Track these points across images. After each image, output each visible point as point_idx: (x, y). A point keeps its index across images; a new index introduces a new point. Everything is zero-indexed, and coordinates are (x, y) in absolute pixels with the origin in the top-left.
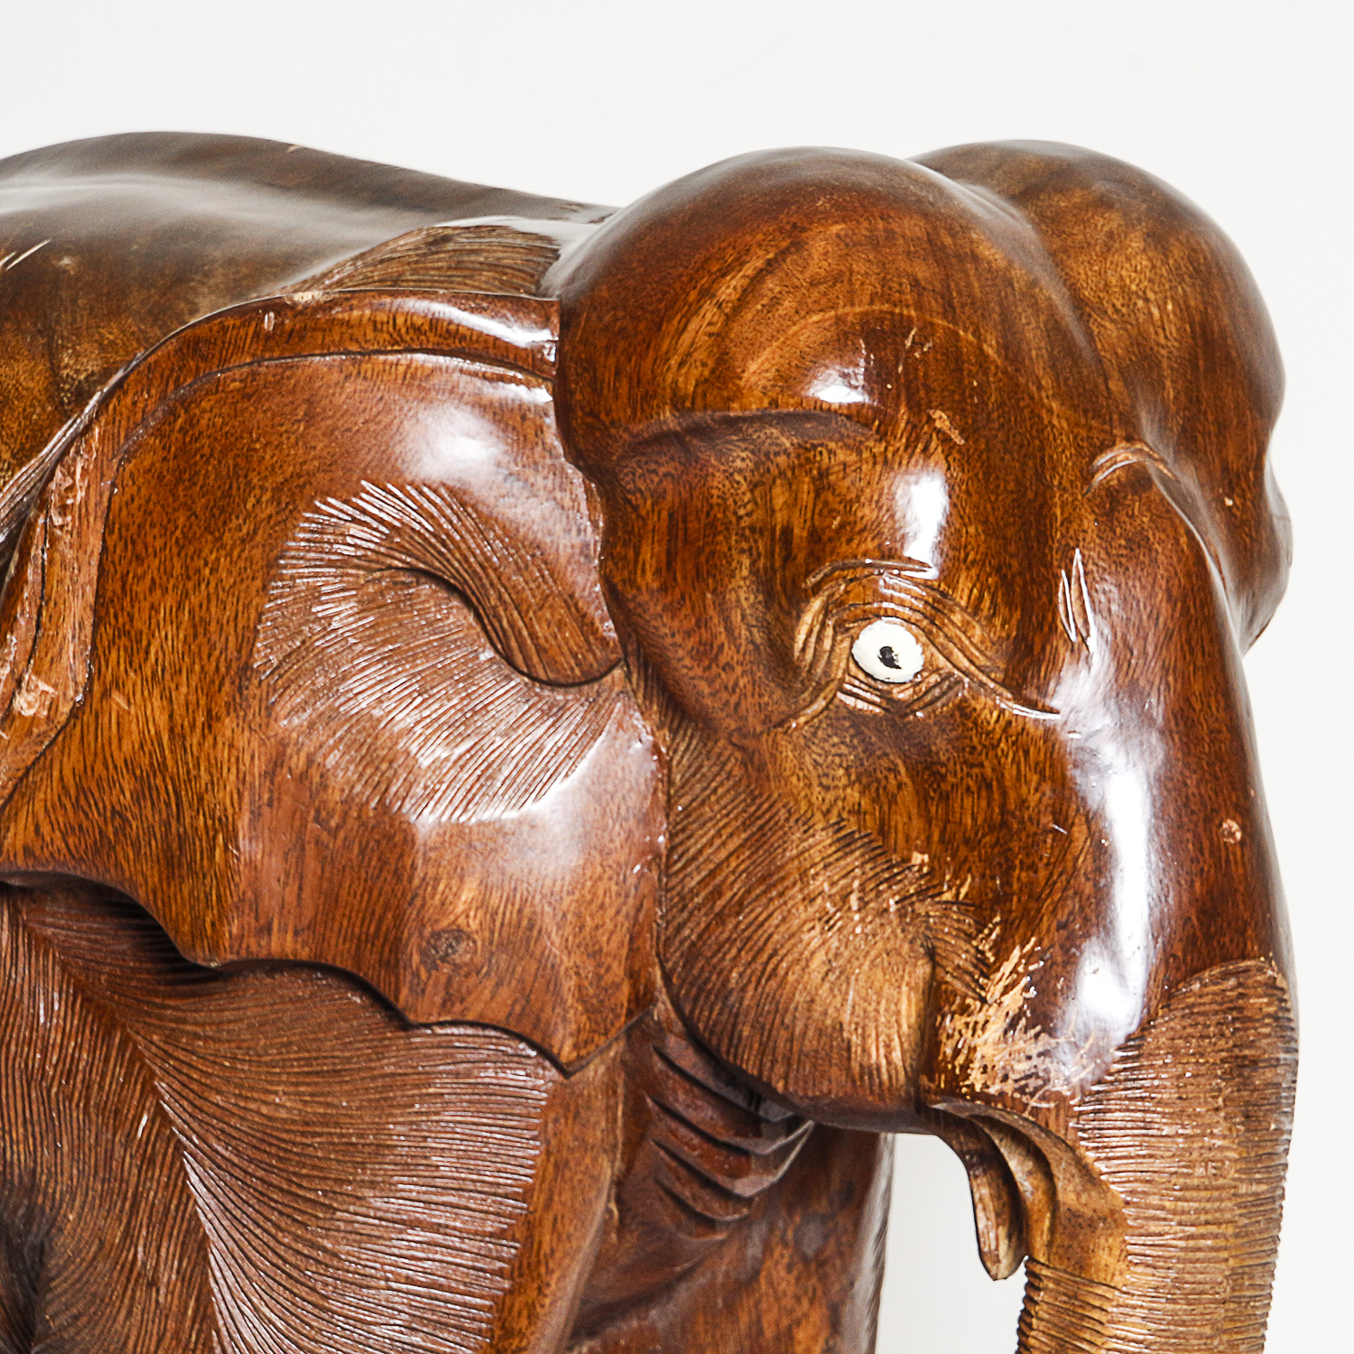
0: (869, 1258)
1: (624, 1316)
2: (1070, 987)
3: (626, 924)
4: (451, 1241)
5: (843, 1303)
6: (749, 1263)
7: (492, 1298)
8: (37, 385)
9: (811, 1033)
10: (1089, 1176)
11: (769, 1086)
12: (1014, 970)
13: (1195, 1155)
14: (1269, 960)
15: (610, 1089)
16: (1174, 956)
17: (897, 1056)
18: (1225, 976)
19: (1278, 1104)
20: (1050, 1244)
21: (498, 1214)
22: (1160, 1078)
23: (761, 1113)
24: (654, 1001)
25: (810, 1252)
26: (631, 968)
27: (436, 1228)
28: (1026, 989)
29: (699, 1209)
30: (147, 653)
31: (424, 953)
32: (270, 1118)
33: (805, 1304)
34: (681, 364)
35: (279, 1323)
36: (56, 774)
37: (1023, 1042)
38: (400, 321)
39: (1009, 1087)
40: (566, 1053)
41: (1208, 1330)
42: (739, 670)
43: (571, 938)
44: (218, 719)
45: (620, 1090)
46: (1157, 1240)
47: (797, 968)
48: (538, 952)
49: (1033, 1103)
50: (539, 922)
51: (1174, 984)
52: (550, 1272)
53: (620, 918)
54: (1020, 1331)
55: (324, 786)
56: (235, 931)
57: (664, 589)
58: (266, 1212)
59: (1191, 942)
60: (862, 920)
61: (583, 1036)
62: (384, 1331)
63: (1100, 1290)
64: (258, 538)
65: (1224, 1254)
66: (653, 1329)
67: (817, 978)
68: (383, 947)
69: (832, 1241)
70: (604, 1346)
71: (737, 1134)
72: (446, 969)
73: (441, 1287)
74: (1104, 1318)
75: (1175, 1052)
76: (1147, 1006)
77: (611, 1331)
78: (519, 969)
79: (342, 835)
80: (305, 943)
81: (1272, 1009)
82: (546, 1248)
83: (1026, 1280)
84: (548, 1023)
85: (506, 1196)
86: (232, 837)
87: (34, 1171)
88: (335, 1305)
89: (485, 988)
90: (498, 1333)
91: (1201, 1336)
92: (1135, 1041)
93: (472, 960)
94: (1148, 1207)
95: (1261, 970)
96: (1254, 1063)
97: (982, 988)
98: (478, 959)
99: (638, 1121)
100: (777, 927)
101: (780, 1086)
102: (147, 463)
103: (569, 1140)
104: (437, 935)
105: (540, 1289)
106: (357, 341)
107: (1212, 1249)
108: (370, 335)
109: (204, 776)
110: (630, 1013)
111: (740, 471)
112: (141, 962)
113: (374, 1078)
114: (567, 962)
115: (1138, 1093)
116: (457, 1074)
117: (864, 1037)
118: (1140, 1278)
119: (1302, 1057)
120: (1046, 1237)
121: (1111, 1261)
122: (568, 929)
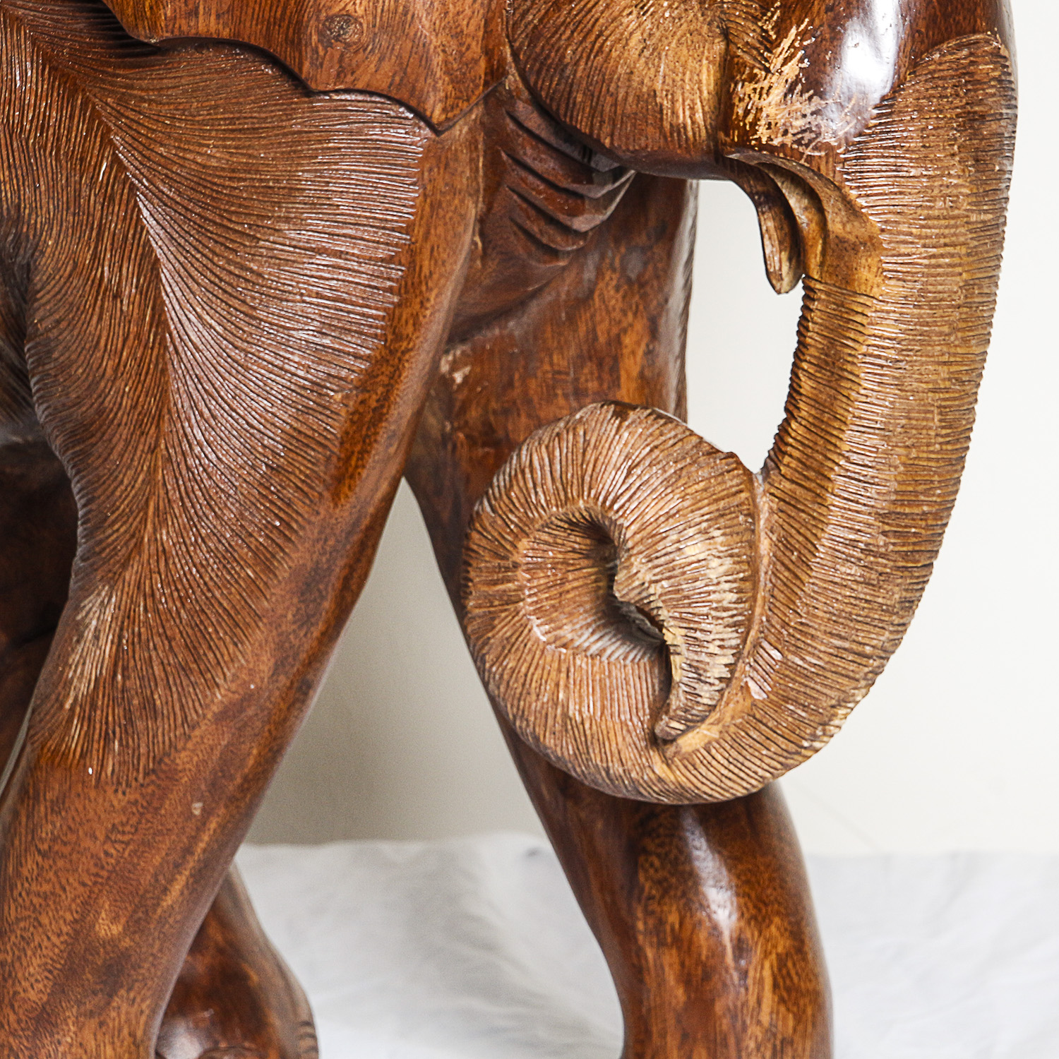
0: (679, 280)
1: (489, 326)
2: (836, 57)
3: (482, 11)
4: (350, 265)
5: (660, 315)
6: (586, 284)
7: (385, 310)
9: (630, 99)
10: (853, 211)
11: (598, 141)
12: (792, 46)
13: (936, 192)
14: (994, 33)
15: (472, 144)
16: (918, 31)
17: (699, 116)
18: (960, 47)
19: (1001, 150)
20: (822, 264)
21: (387, 244)
22: (909, 131)
23: (593, 165)
24: (505, 74)
25: (633, 276)
26: (486, 46)
27: (339, 254)
28: (801, 61)
29: (545, 240)
31: (320, 34)
32: (204, 166)
33: (630, 316)
35: (219, 329)
37: (799, 103)
39: (788, 140)
40: (437, 115)
41: (946, 329)
43: (438, 22)
45: (480, 146)
46: (906, 259)
47: (619, 46)
48: (412, 34)
49: (808, 152)
50: (411, 8)
51: (918, 55)
52: (429, 290)
53: (477, 6)
54: (799, 333)
56: (169, 13)
58: (205, 241)
59: (932, 21)
60: (670, 6)
61: (450, 102)
62: (301, 334)
63: (862, 300)
65: (959, 270)
66: (511, 336)
67: (634, 53)
68: (288, 29)
69: (650, 267)
70: (473, 349)
71: (574, 182)
72: (339, 47)
73: (344, 301)
74: (865, 321)
75: (920, 110)
76: (897, 72)
77: (478, 337)
78: (397, 47)
80: (225, 24)
81: (996, 74)
82: (426, 271)
83: (803, 293)
84: (422, 90)
85: (393, 230)
87: (19, 205)
88: (262, 314)
89: (371, 62)
90: (390, 337)
91: (940, 334)
92: (888, 102)
93: (359, 40)
94: (899, 233)
95: (988, 42)
96: (983, 117)
97: (767, 60)
98: (364, 39)
99: (495, 171)
100: (602, 13)
101: (607, 142)
103: (441, 185)
104: (331, 19)
105: (422, 303)
107: (949, 265)
110: (486, 84)
112: (95, 39)
113: (285, 135)
114: (435, 42)
115: (890, 143)
116: (351, 132)
117: (673, 102)
118: (893, 289)
119: (1020, 112)
120: (818, 259)
121: (870, 276)
122: (436, 15)
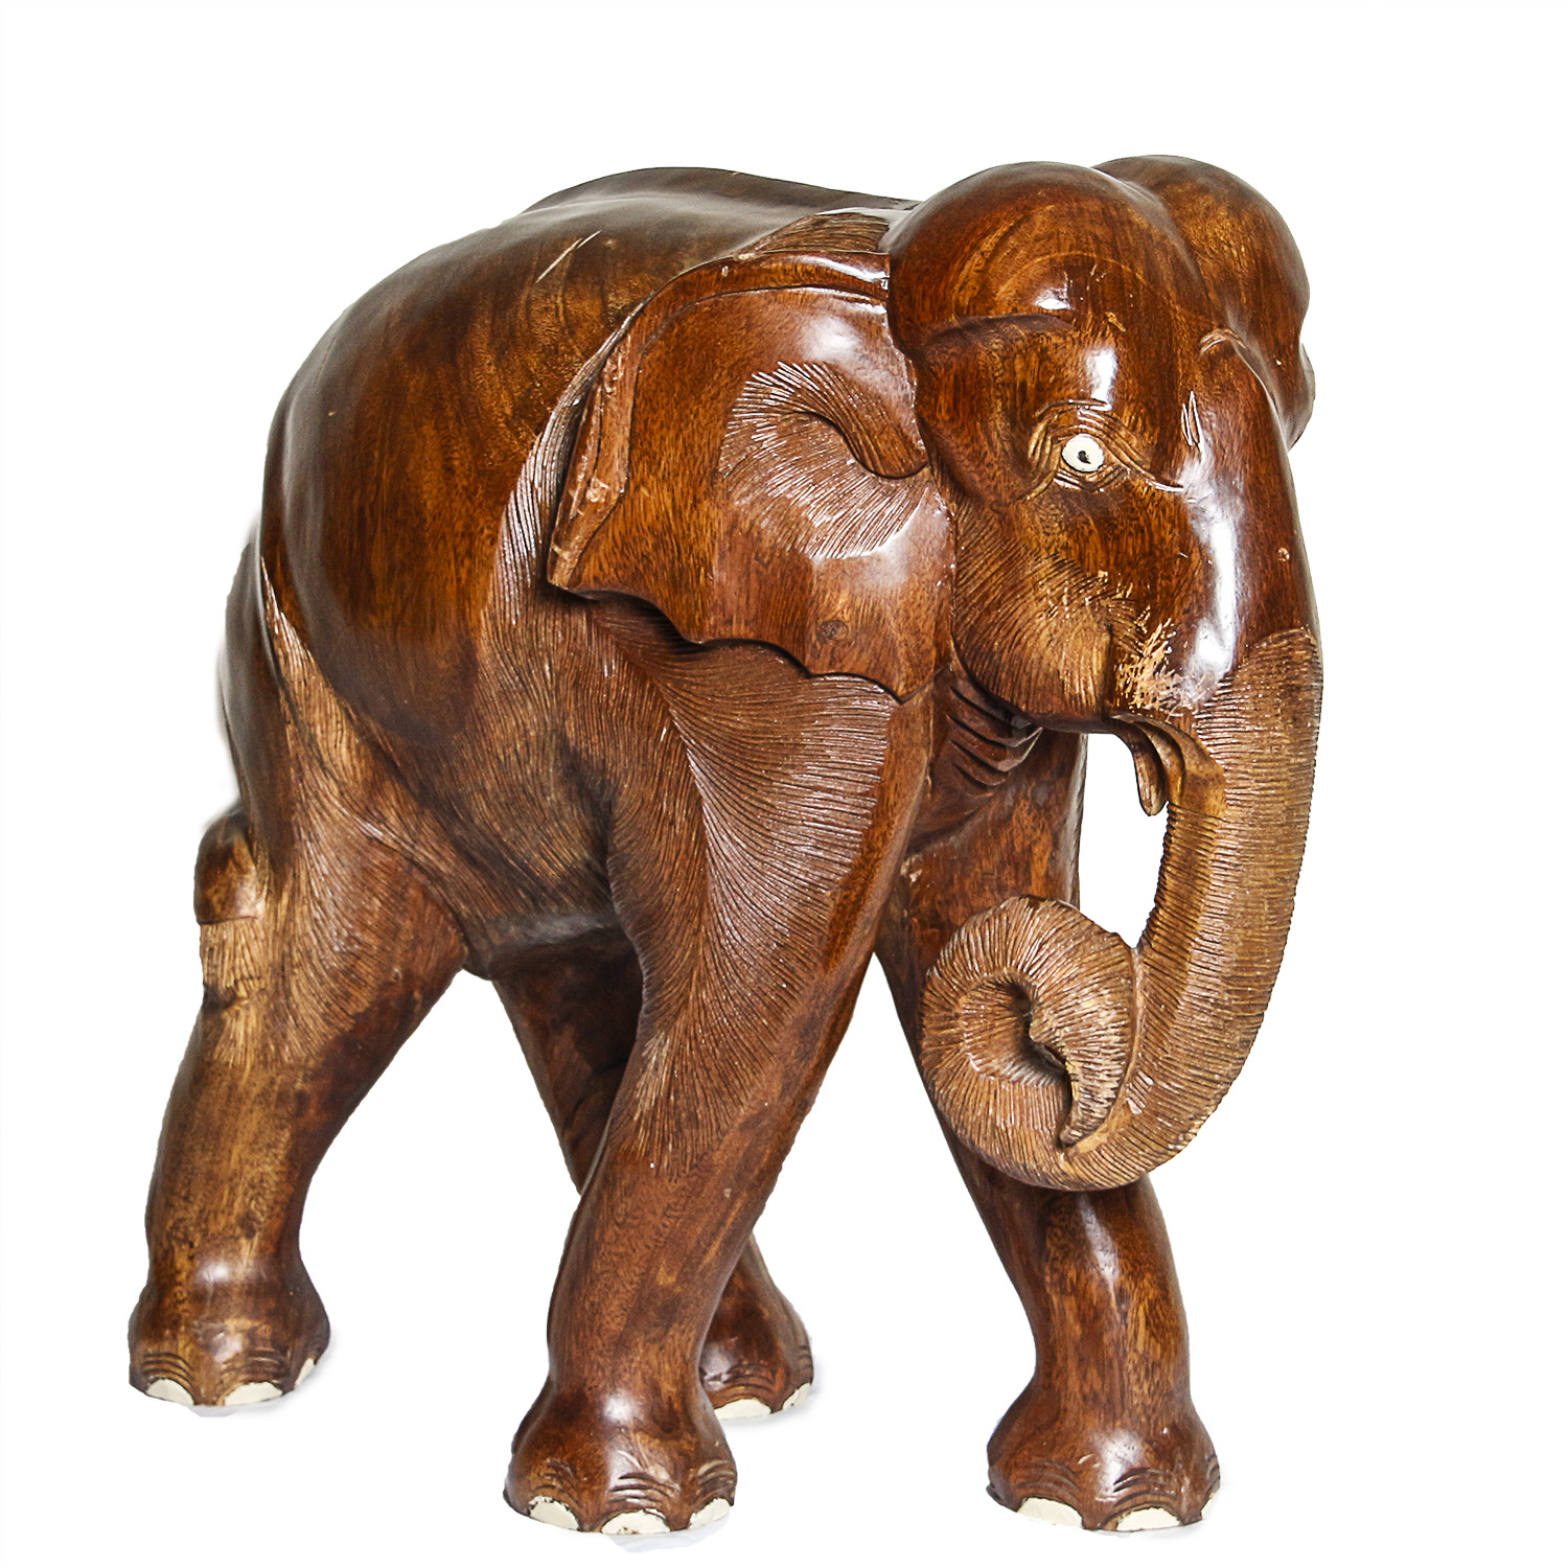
0: (1074, 805)
1: (936, 840)
2: (1191, 647)
3: (933, 616)
4: (837, 798)
5: (1060, 830)
6: (1006, 809)
7: (863, 830)
8: (595, 314)
9: (1041, 677)
10: (1204, 756)
11: (1017, 707)
12: (1159, 638)
13: (1265, 742)
14: (1306, 629)
15: (925, 710)
16: (1252, 628)
17: (1091, 688)
18: (1281, 638)
19: (1312, 712)
20: (1181, 795)
21: (863, 783)
22: (1244, 698)
23: (1012, 723)
24: (950, 660)
25: (1041, 804)
26: (937, 641)
27: (829, 791)
28: (1166, 648)
29: (977, 778)
30: (659, 464)
31: (818, 635)
32: (734, 729)
33: (1039, 832)
34: (961, 289)
35: (744, 845)
36: (610, 535)
37: (1164, 679)
38: (799, 268)
39: (1157, 705)
40: (901, 690)
41: (1273, 842)
42: (996, 467)
43: (902, 624)
44: (700, 501)
45: (931, 711)
46: (1244, 791)
47: (1033, 639)
48: (883, 633)
49: (1171, 714)
50: (884, 615)
51: (1252, 644)
52: (894, 815)
53: (930, 612)
54: (1164, 844)
55: (760, 539)
56: (712, 623)
57: (952, 420)
58: (735, 783)
59: (1261, 619)
60: (1070, 611)
61: (910, 681)
62: (803, 849)
63: (1211, 820)
64: (721, 396)
65: (1282, 799)
66: (952, 846)
67: (1044, 645)
68: (795, 630)
69: (1053, 797)
70: (924, 858)
71: (1000, 735)
72: (831, 643)
73: (833, 824)
74: (1213, 836)
75: (1252, 683)
76: (1236, 657)
77: (928, 849)
78: (873, 642)
79: (771, 567)
80: (751, 630)
81: (1308, 657)
82: (891, 802)
83: (1167, 815)
84: (890, 673)
85: (868, 772)
86: (709, 569)
87: (604, 761)
88: (774, 835)
89: (854, 653)
90: (865, 849)
91: (1269, 845)
92: (1229, 677)
93: (846, 637)
94: (1239, 772)
95: (1301, 635)
96: (1298, 688)
97: (1140, 648)
98: (849, 637)
99: (942, 730)
100: (1021, 615)
101: (1024, 707)
102: (658, 354)
103: (902, 739)
104: (826, 623)
105: (889, 825)
106: (775, 281)
107: (1274, 795)
108: (782, 277)
109: (693, 535)
110: (936, 667)
111: (995, 350)
112: (659, 642)
113: (791, 706)
114: (900, 638)
115: (1231, 707)
116: (839, 703)
117: (1072, 679)
118: (1234, 812)
119: (1325, 684)
120: (1179, 791)
121: (1217, 803)
122: (900, 619)
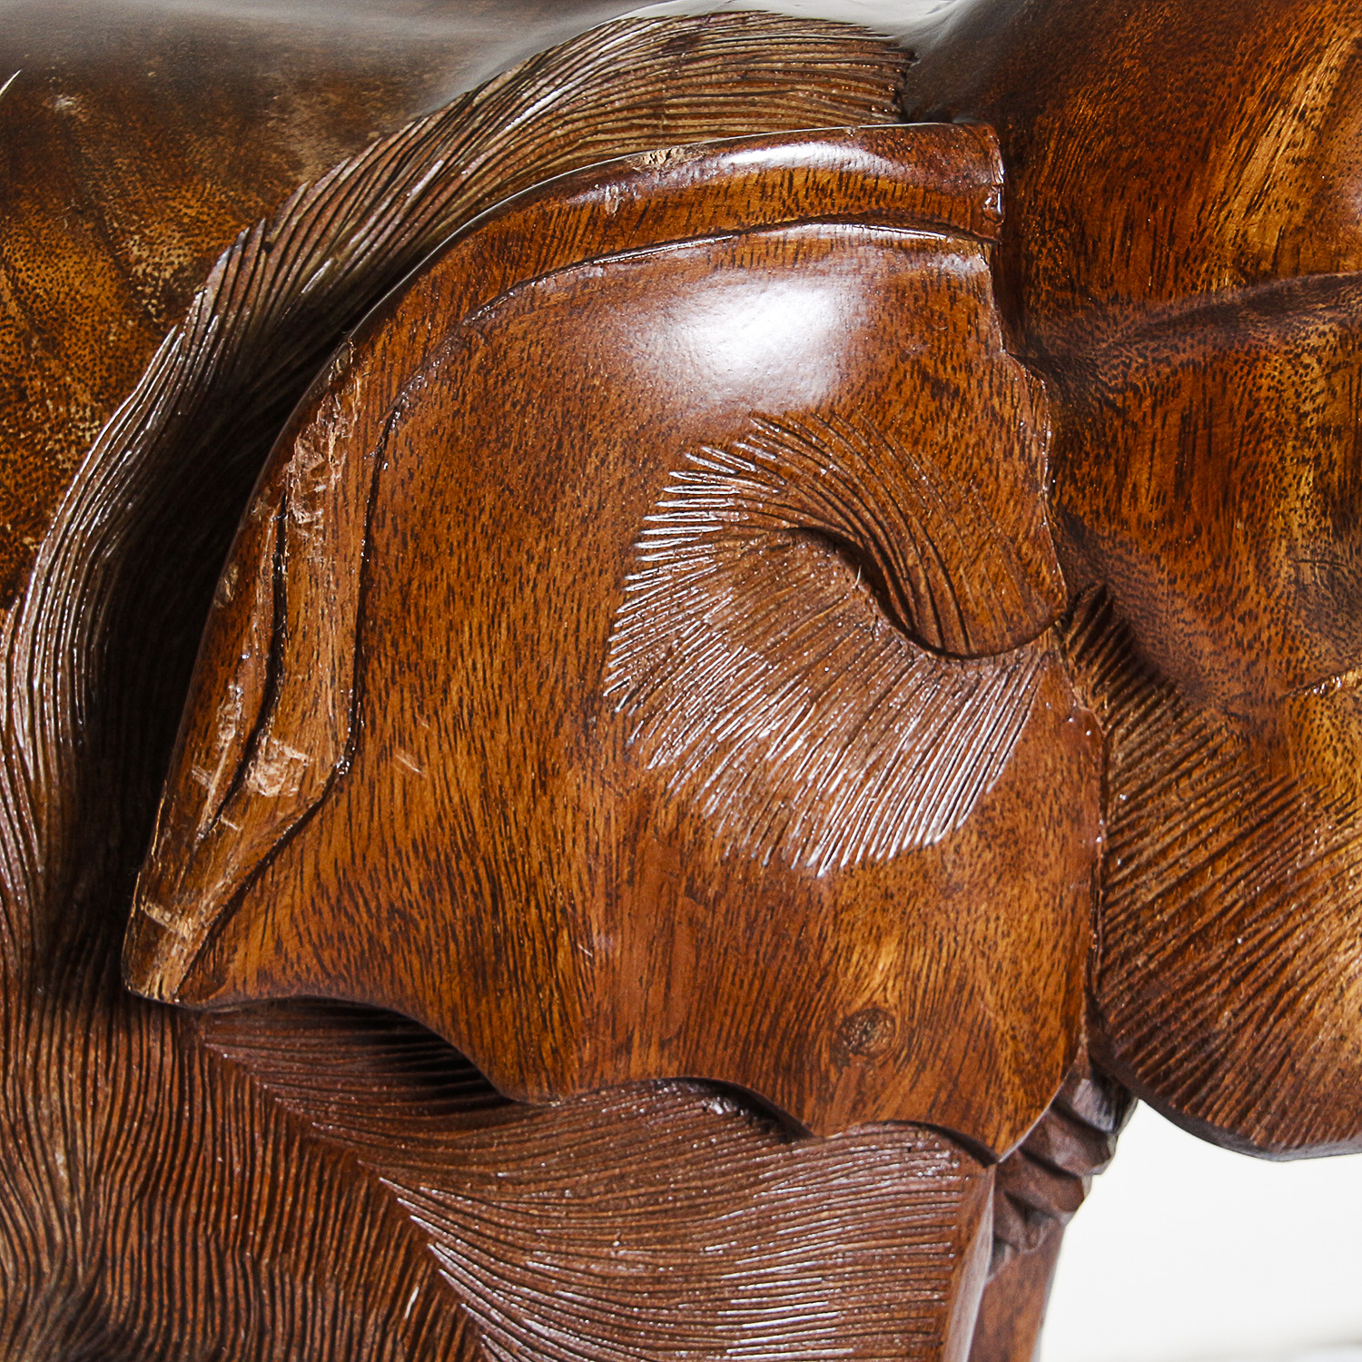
3: (1063, 961)
9: (1329, 1077)
21: (907, 1356)
24: (1078, 1047)
26: (1067, 1013)
30: (446, 691)
31: (834, 1048)
36: (309, 869)
38: (799, 180)
42: (1265, 619)
43: (1006, 995)
44: (556, 773)
47: (1328, 1000)
48: (969, 1020)
50: (970, 981)
53: (1057, 954)
55: (699, 845)
56: (586, 1057)
57: (1168, 520)
61: (1020, 1116)
64: (606, 515)
68: (781, 1048)
72: (859, 1063)
78: (945, 1046)
79: (723, 906)
84: (981, 1107)
85: (917, 1330)
86: (582, 933)
89: (904, 1077)
93: (889, 1044)
98: (896, 1042)
100: (1297, 950)
102: (430, 423)
104: (849, 1021)
106: (736, 216)
108: (755, 205)
109: (538, 855)
111: (1313, 350)
112: (389, 1086)
114: (1003, 1025)
122: (1004, 984)
